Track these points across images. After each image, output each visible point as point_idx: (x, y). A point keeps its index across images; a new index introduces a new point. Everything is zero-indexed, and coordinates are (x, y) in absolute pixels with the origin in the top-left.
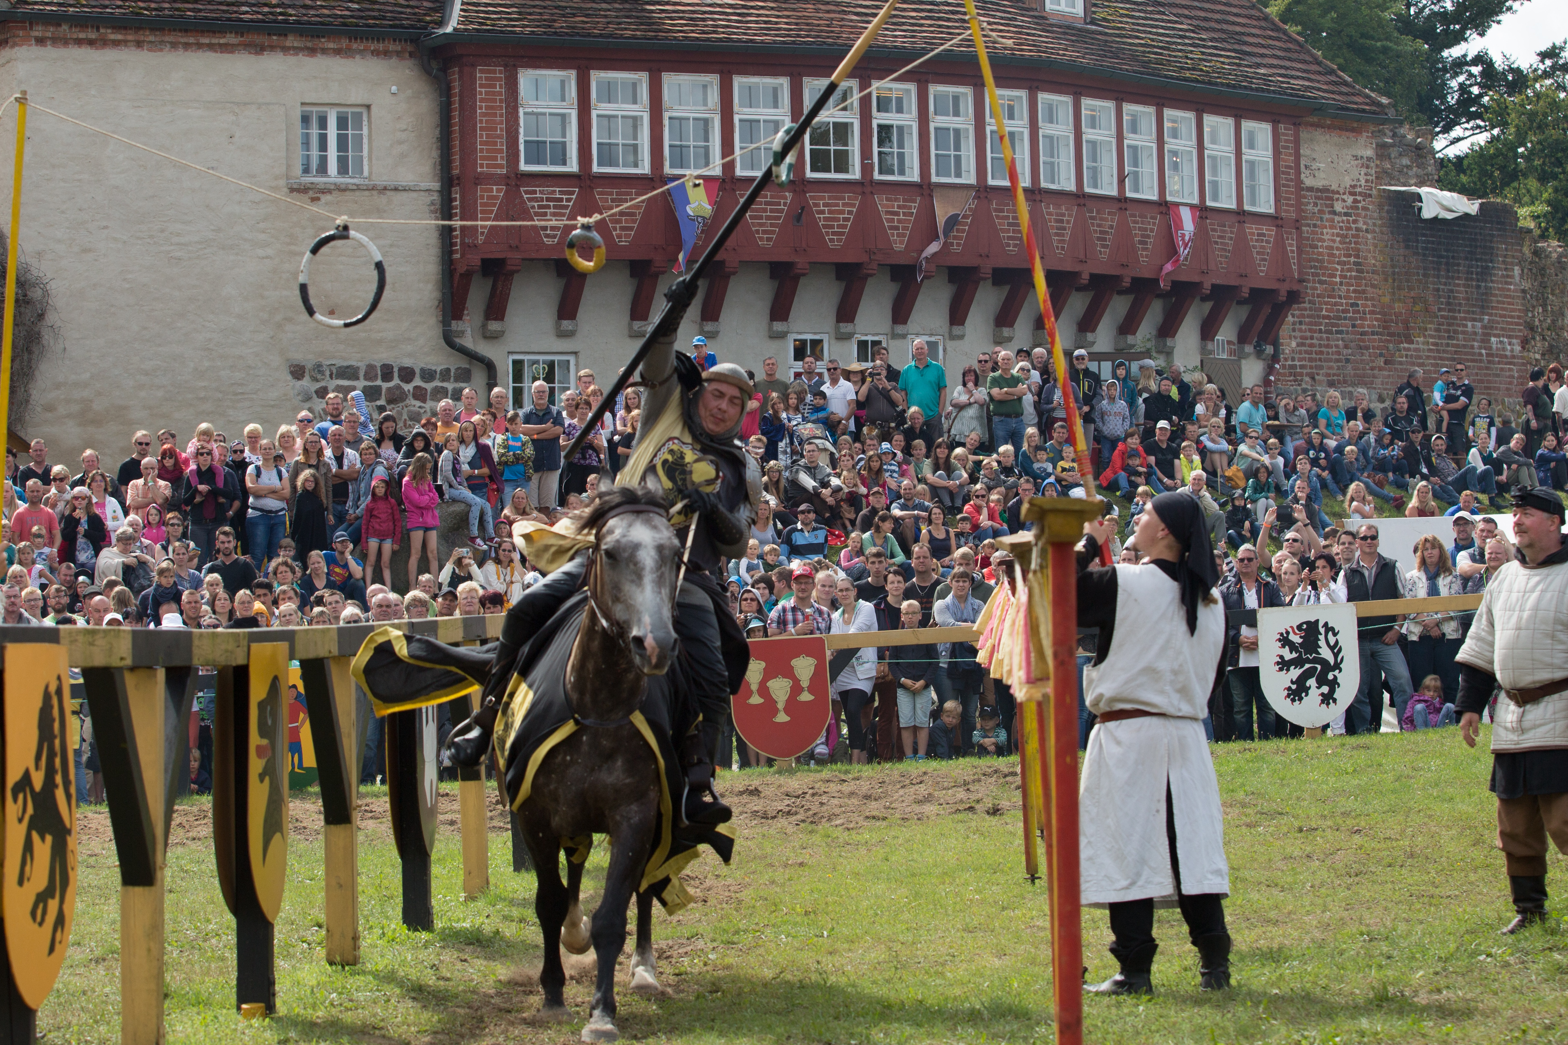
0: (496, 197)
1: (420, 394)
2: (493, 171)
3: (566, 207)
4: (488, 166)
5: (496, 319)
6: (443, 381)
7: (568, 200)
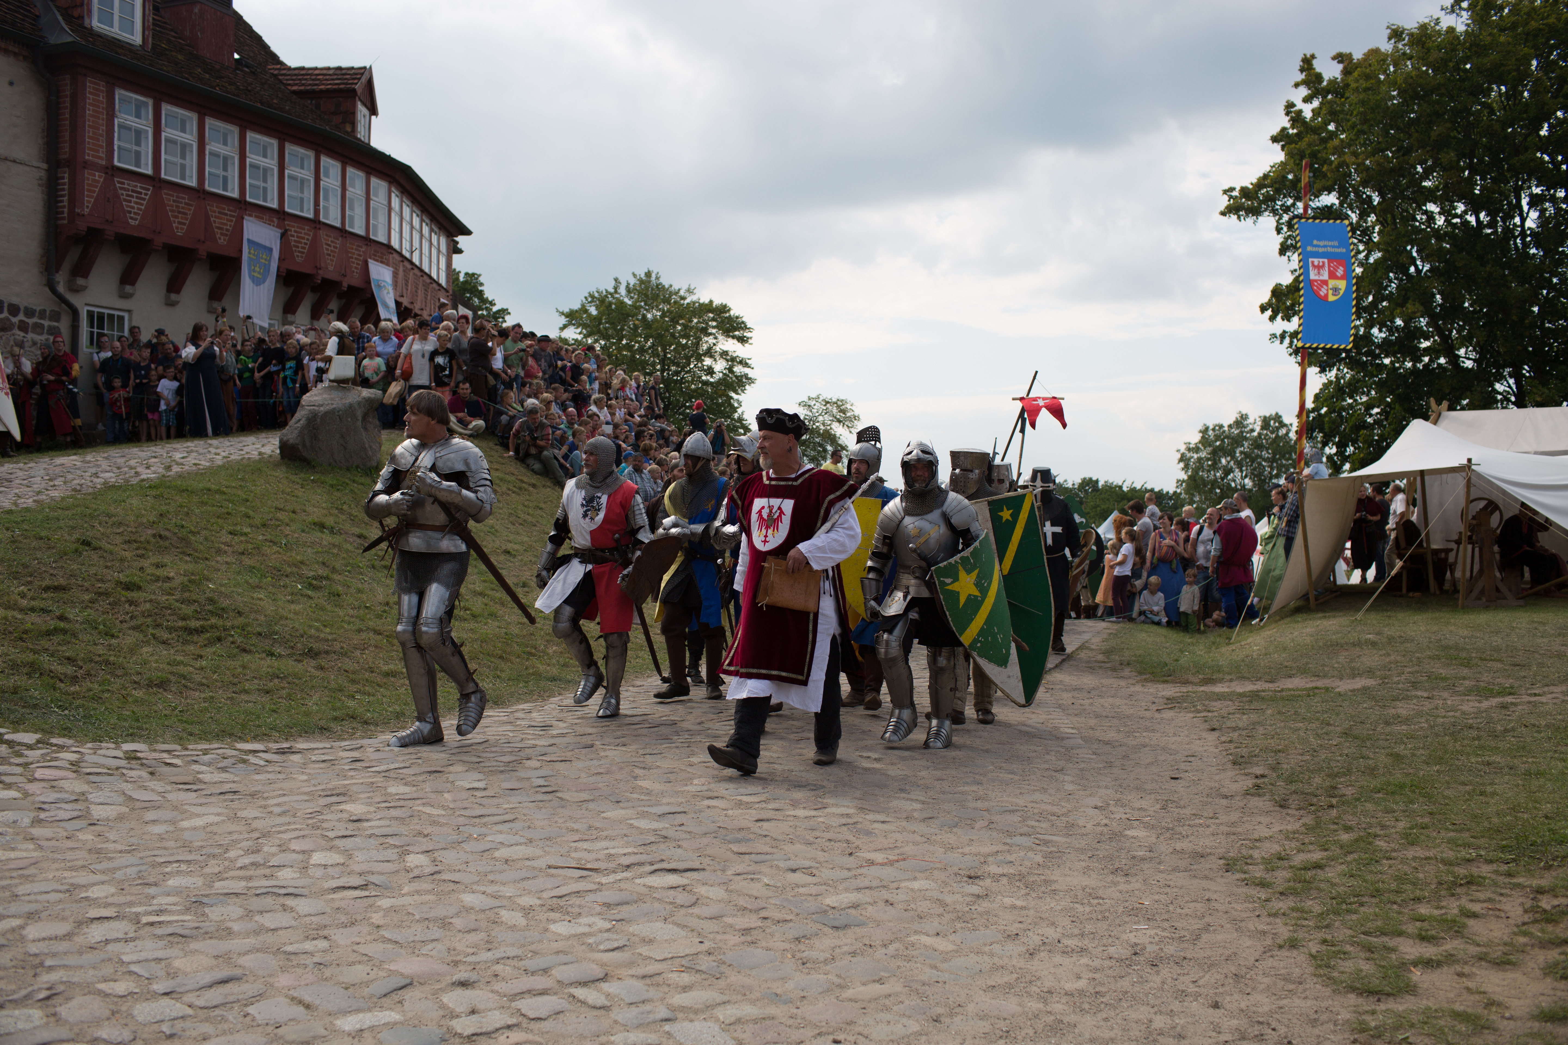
0: (98, 181)
1: (23, 327)
2: (96, 160)
3: (144, 199)
4: (93, 156)
5: (83, 276)
6: (41, 318)
7: (146, 194)
